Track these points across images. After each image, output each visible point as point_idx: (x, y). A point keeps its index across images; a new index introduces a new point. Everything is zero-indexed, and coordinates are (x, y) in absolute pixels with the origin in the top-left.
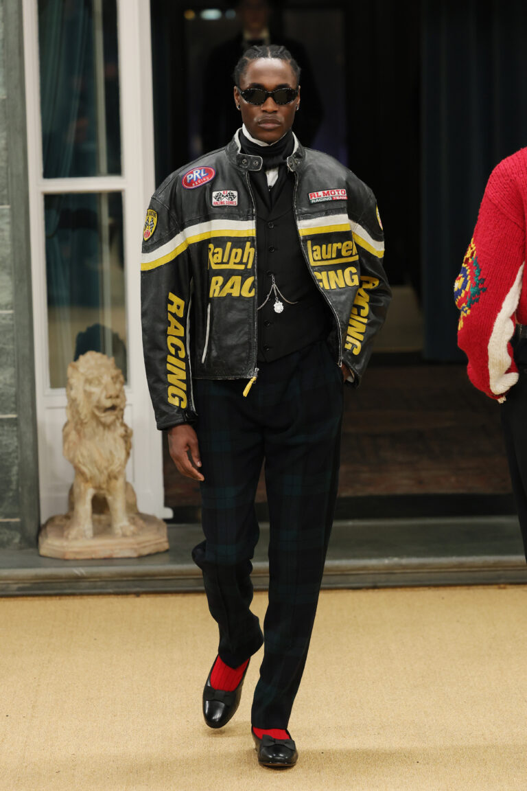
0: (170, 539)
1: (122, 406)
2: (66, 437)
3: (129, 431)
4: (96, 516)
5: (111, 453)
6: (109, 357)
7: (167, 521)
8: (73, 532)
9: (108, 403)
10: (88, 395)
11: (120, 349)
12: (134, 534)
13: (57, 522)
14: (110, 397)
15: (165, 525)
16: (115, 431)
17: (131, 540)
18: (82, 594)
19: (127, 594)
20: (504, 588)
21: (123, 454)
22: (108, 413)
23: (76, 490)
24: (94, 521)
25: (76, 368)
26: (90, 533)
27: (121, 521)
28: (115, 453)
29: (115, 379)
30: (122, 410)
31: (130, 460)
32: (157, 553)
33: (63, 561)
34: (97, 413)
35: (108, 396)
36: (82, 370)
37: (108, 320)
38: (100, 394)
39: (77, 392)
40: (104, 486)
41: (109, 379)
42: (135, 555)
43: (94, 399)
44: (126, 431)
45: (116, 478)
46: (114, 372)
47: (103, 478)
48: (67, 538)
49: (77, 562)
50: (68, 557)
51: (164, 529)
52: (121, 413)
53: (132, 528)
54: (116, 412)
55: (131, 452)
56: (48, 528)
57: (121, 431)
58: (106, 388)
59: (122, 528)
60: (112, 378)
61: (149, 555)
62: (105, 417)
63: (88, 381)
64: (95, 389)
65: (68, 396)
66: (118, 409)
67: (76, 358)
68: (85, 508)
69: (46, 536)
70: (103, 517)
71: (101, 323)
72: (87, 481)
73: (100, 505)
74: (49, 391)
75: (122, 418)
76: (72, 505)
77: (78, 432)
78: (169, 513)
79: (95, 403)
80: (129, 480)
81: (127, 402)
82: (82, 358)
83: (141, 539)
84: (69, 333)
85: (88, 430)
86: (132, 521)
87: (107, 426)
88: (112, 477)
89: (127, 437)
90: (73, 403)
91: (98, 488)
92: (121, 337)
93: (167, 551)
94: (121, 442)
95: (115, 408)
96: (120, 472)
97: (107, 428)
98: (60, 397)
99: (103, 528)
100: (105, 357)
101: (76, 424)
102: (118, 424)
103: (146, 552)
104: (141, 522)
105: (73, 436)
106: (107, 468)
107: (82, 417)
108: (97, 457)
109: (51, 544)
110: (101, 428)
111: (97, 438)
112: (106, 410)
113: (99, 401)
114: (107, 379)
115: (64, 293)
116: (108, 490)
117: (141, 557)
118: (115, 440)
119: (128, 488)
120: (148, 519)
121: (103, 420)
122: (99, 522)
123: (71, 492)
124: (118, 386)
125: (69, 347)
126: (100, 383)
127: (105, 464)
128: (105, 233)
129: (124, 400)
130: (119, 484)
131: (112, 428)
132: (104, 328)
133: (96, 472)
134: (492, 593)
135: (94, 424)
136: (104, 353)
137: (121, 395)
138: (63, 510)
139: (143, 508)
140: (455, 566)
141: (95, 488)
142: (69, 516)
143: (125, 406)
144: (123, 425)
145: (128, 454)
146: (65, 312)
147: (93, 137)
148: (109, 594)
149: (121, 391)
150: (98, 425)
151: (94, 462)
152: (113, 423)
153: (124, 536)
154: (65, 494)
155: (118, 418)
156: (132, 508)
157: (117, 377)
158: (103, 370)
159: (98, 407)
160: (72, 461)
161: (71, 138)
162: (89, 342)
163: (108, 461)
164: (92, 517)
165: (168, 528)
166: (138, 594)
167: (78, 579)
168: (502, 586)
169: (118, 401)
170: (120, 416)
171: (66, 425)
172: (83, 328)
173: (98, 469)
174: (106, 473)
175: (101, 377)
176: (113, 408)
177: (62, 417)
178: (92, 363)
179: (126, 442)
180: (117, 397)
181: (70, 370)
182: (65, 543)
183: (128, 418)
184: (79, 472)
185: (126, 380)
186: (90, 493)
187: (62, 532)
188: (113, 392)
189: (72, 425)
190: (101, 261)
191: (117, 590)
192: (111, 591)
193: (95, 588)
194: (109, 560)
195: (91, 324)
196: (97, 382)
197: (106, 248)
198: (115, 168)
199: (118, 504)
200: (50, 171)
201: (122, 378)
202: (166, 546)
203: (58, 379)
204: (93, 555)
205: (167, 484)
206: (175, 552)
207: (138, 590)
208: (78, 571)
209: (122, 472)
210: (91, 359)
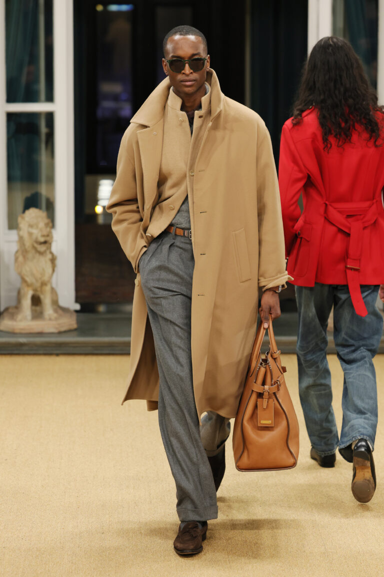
0: (78, 322)
1: (50, 242)
2: (16, 259)
3: (54, 257)
4: (34, 308)
5: (43, 270)
6: (43, 212)
7: (77, 311)
8: (20, 317)
9: (42, 240)
10: (30, 234)
11: (50, 207)
12: (56, 319)
13: (10, 310)
15: (75, 314)
16: (46, 256)
17: (55, 322)
18: (24, 354)
19: (51, 354)
21: (50, 270)
22: (42, 245)
23: (22, 292)
25: (23, 218)
26: (29, 317)
27: (49, 311)
28: (46, 270)
29: (47, 225)
30: (50, 244)
32: (70, 331)
33: (13, 334)
34: (36, 245)
36: (27, 219)
37: (43, 190)
38: (37, 234)
39: (24, 232)
40: (39, 289)
42: (56, 331)
43: (34, 237)
45: (46, 284)
46: (46, 221)
47: (38, 285)
48: (16, 320)
49: (22, 335)
50: (17, 331)
51: (74, 316)
53: (55, 315)
54: (47, 245)
55: (56, 269)
56: (5, 314)
57: (49, 256)
58: (41, 230)
59: (49, 315)
60: (45, 224)
61: (65, 332)
62: (40, 247)
63: (31, 226)
64: (35, 231)
65: (19, 235)
66: (48, 243)
67: (24, 212)
68: (27, 302)
69: (4, 319)
70: (38, 308)
72: (28, 285)
73: (36, 301)
74: (7, 231)
75: (51, 249)
76: (19, 300)
77: (24, 257)
78: (78, 307)
79: (34, 239)
80: (54, 286)
82: (27, 212)
83: (60, 321)
85: (30, 255)
86: (55, 311)
87: (41, 253)
88: (44, 284)
89: (53, 260)
90: (21, 239)
91: (35, 290)
92: (51, 200)
93: (76, 330)
94: (49, 264)
97: (41, 255)
98: (13, 235)
99: (38, 314)
100: (41, 211)
101: (23, 251)
102: (48, 252)
103: (63, 329)
104: (60, 312)
105: (21, 259)
106: (41, 278)
107: (27, 247)
108: (35, 271)
109: (6, 324)
110: (37, 255)
111: (35, 260)
112: (41, 243)
113: (37, 238)
114: (42, 225)
115: (17, 173)
116: (42, 291)
117: (60, 333)
118: (46, 262)
119: (53, 291)
120: (65, 310)
121: (39, 249)
122: (36, 311)
123: (19, 292)
124: (48, 229)
125: (19, 203)
126: (37, 227)
127: (39, 276)
128: (43, 137)
129: (52, 237)
130: (48, 288)
131: (44, 254)
132: (41, 195)
133: (34, 281)
135: (33, 251)
138: (13, 303)
139: (62, 303)
141: (33, 290)
142: (18, 307)
143: (52, 241)
144: (51, 253)
145: (54, 270)
146: (18, 185)
148: (40, 354)
150: (36, 252)
151: (33, 275)
152: (45, 252)
153: (50, 319)
154: (15, 294)
155: (47, 249)
156: (55, 303)
158: (40, 219)
159: (36, 242)
160: (20, 274)
161: (24, 80)
162: (32, 202)
163: (42, 274)
164: (31, 308)
165: (77, 316)
166: (57, 355)
167: (22, 345)
169: (48, 239)
170: (49, 248)
171: (17, 252)
172: (28, 194)
173: (36, 279)
174: (40, 281)
175: (38, 223)
176: (45, 242)
177: (14, 247)
178: (33, 215)
179: (52, 263)
180: (48, 236)
181: (20, 219)
182: (14, 323)
183: (55, 248)
184: (24, 280)
185: (53, 226)
186: (30, 293)
187: (13, 316)
188: (45, 233)
189: (20, 252)
191: (45, 352)
192: (41, 352)
193: (32, 351)
194: (40, 334)
195: (33, 192)
196: (35, 227)
197: (43, 146)
198: (50, 98)
199: (47, 300)
200: (11, 98)
201: (51, 225)
202: (75, 326)
203: (12, 224)
204: (32, 331)
205: (77, 289)
206: (81, 330)
207: (58, 352)
208: (22, 340)
209: (49, 281)
210: (32, 212)
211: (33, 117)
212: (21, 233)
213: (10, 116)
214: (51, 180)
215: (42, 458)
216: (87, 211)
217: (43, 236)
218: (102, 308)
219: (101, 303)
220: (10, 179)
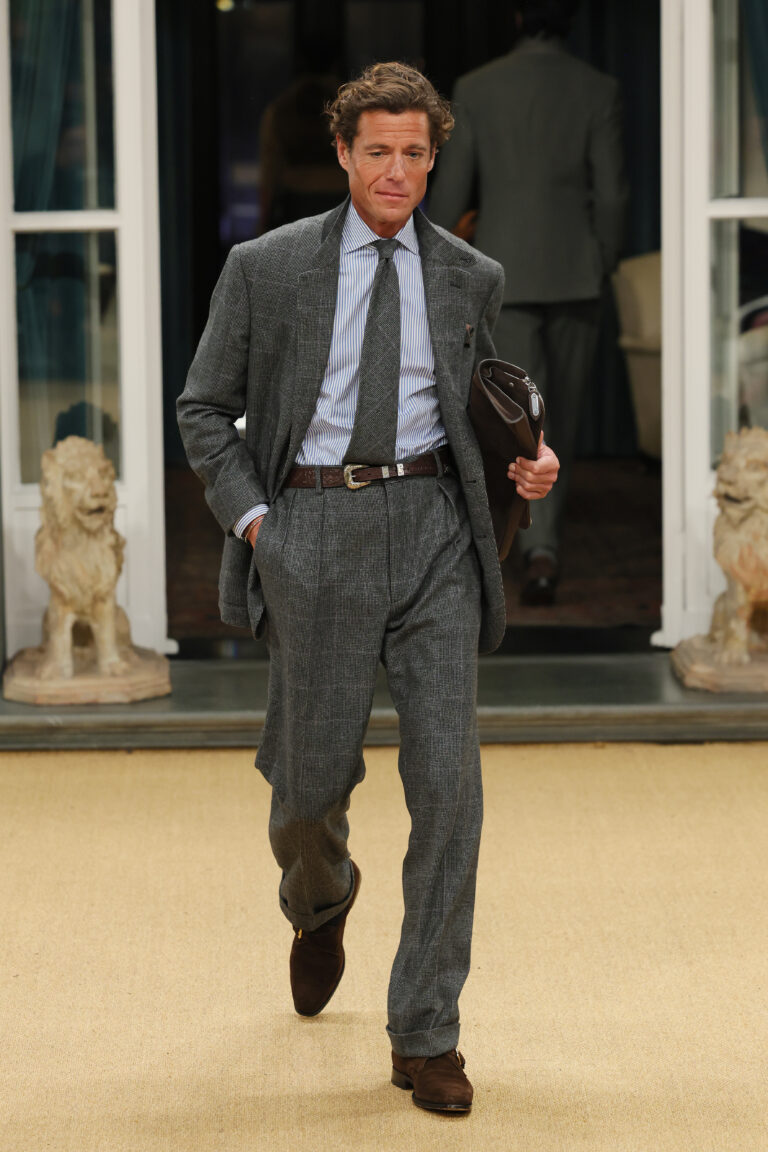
0: (173, 680)
1: (111, 507)
2: (39, 547)
3: (120, 540)
4: (78, 650)
5: (97, 568)
6: (96, 445)
7: (170, 657)
8: (48, 670)
9: (94, 504)
10: (68, 492)
11: (111, 434)
12: (126, 673)
13: (28, 656)
15: (167, 663)
16: (102, 539)
17: (122, 681)
18: (57, 750)
19: (115, 749)
20: (603, 747)
21: (112, 569)
22: (94, 516)
23: (53, 616)
24: (75, 657)
25: (52, 458)
26: (69, 671)
27: (110, 655)
28: (102, 568)
29: (103, 472)
30: (112, 513)
31: (123, 578)
32: (155, 699)
33: (34, 706)
34: (80, 516)
35: (94, 494)
36: (60, 460)
37: (96, 397)
38: (83, 491)
39: (55, 489)
40: (88, 610)
41: (96, 472)
42: (125, 699)
43: (76, 498)
44: (117, 540)
45: (103, 600)
46: (102, 463)
47: (87, 600)
48: (39, 677)
49: (52, 708)
50: (41, 701)
51: (166, 666)
52: (110, 516)
53: (124, 665)
54: (104, 515)
55: (124, 566)
56: (17, 665)
57: (110, 539)
58: (91, 484)
59: (111, 665)
60: (100, 471)
61: (145, 701)
62: (90, 521)
63: (69, 475)
64: (78, 486)
65: (43, 494)
66: (106, 511)
67: (54, 445)
68: (63, 639)
69: (13, 674)
70: (87, 651)
71: (87, 399)
72: (66, 602)
73: (83, 635)
74: (19, 486)
75: (112, 522)
76: (46, 635)
77: (56, 541)
78: (173, 647)
79: (76, 503)
80: (121, 602)
82: (62, 446)
83: (135, 679)
84: (47, 414)
85: (68, 538)
86: (124, 657)
87: (92, 534)
88: (98, 599)
89: (118, 547)
90: (48, 503)
91: (81, 613)
92: (114, 418)
93: (168, 696)
94: (110, 556)
95: (103, 511)
96: (108, 593)
97: (91, 536)
98: (32, 495)
99: (86, 665)
100: (92, 444)
101: (53, 531)
102: (107, 530)
103: (140, 695)
104: (135, 658)
105: (48, 545)
106: (91, 587)
107: (61, 520)
108: (78, 572)
109: (18, 685)
110: (84, 536)
111: (80, 549)
112: (92, 512)
113: (82, 501)
114: (92, 472)
115: (41, 361)
116: (94, 616)
117: (134, 704)
118: (102, 551)
119: (119, 613)
120: (145, 654)
121: (87, 525)
122: (82, 657)
123: (46, 618)
124: (107, 482)
125: (46, 426)
126: (83, 478)
127: (89, 582)
128: (95, 286)
129: (115, 499)
130: (107, 608)
131: (99, 535)
132: (91, 407)
133: (77, 592)
134: (586, 753)
135: (75, 530)
137: (111, 494)
138: (36, 641)
139: (140, 639)
140: (538, 718)
141: (77, 613)
142: (43, 650)
143: (115, 508)
144: (114, 532)
145: (119, 570)
146: (42, 388)
148: (92, 750)
149: (111, 488)
150: (80, 532)
151: (75, 579)
152: (100, 530)
153: (113, 675)
154: (38, 621)
155: (106, 523)
156: (124, 639)
157: (106, 470)
158: (88, 460)
159: (80, 509)
160: (47, 578)
162: (72, 424)
163: (93, 578)
164: (72, 651)
165: (172, 667)
166: (130, 750)
167: (52, 730)
168: (600, 744)
169: (105, 502)
170: (109, 521)
171: (40, 531)
172: (64, 407)
173: (81, 588)
174: (90, 593)
175: (85, 469)
176: (100, 510)
177: (35, 521)
178: (75, 451)
179: (117, 554)
180: (106, 495)
181: (45, 461)
182: (37, 684)
183: (121, 522)
184: (56, 592)
185: (118, 474)
186: (70, 619)
187: (33, 669)
188: (100, 489)
189: (46, 532)
191: (101, 745)
192: (95, 745)
193: (75, 742)
194: (93, 706)
195: (75, 401)
196: (79, 476)
198: (108, 200)
199: (105, 634)
200: (23, 202)
201: (112, 471)
202: (167, 689)
203: (31, 472)
204: (73, 700)
205: (172, 609)
206: (180, 696)
207: (130, 744)
208: (53, 720)
209: (111, 592)
210: (73, 445)
211: (72, 240)
212: (49, 490)
213: (23, 240)
214: (112, 375)
215: (93, 972)
217: (96, 496)
220: (25, 373)
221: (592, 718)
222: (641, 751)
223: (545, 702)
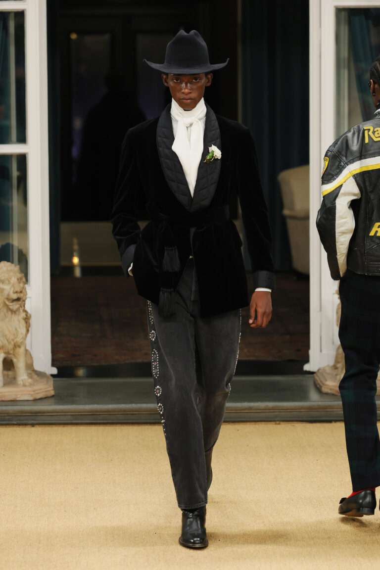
0: (55, 388)
1: (24, 299)
3: (28, 315)
4: (6, 372)
5: (16, 329)
6: (15, 266)
7: (53, 376)
9: (15, 296)
10: (2, 290)
11: (23, 261)
14: (16, 292)
15: (52, 378)
16: (19, 315)
17: (29, 389)
19: (26, 425)
20: (279, 424)
21: (24, 331)
22: (15, 303)
24: (4, 375)
26: (1, 383)
27: (22, 375)
28: (19, 330)
29: (19, 280)
30: (24, 301)
31: (29, 335)
32: (46, 398)
34: (7, 303)
35: (15, 291)
37: (15, 240)
38: (9, 290)
40: (12, 352)
41: (16, 279)
42: (31, 399)
43: (6, 293)
44: (27, 315)
45: (19, 347)
46: (19, 275)
47: (11, 347)
51: (51, 382)
52: (23, 303)
53: (30, 380)
54: (20, 302)
55: (30, 329)
57: (23, 315)
58: (13, 286)
59: (23, 381)
60: (18, 279)
61: (41, 399)
62: (13, 305)
63: (2, 281)
64: (6, 287)
66: (22, 300)
70: (10, 373)
71: (11, 242)
73: (8, 365)
75: (24, 306)
78: (55, 371)
79: (6, 296)
80: (28, 348)
81: (28, 296)
83: (35, 388)
85: (1, 314)
86: (30, 376)
87: (13, 312)
88: (16, 346)
89: (27, 319)
91: (8, 353)
92: (24, 252)
93: (53, 396)
94: (23, 322)
95: (19, 300)
96: (21, 343)
97: (13, 313)
99: (10, 381)
100: (13, 265)
102: (21, 310)
103: (39, 396)
104: (35, 377)
106: (13, 340)
108: (7, 332)
110: (10, 313)
111: (7, 319)
112: (13, 301)
113: (8, 295)
114: (14, 280)
116: (14, 355)
117: (35, 400)
118: (19, 321)
119: (27, 353)
120: (40, 374)
121: (11, 307)
122: (8, 375)
124: (21, 285)
126: (9, 283)
127: (12, 337)
128: (15, 181)
129: (26, 294)
130: (21, 351)
131: (17, 313)
132: (12, 245)
133: (6, 342)
134: (271, 427)
135: (5, 310)
136: (12, 263)
137: (24, 291)
139: (37, 367)
140: (246, 409)
141: (5, 353)
143: (26, 299)
144: (25, 311)
145: (28, 331)
147: (7, 117)
148: (14, 425)
149: (24, 288)
150: (7, 312)
151: (4, 335)
152: (18, 309)
153: (24, 385)
155: (21, 306)
156: (30, 367)
157: (21, 279)
158: (12, 274)
159: (8, 299)
162: (2, 255)
163: (14, 335)
164: (3, 373)
165: (54, 381)
166: (33, 425)
168: (277, 422)
169: (21, 295)
170: (23, 306)
173: (7, 340)
174: (12, 342)
175: (10, 278)
176: (18, 299)
178: (5, 269)
179: (26, 322)
180: (21, 292)
186: (2, 357)
188: (18, 289)
190: (12, 200)
191: (19, 422)
192: (15, 422)
193: (4, 421)
194: (14, 402)
195: (4, 243)
196: (7, 282)
197: (15, 192)
198: (22, 138)
199: (20, 364)
201: (24, 280)
202: (53, 393)
204: (4, 399)
205: (54, 351)
206: (59, 397)
207: (33, 422)
209: (23, 343)
210: (4, 266)
211: (4, 159)
214: (24, 228)
216: (63, 263)
218: (81, 372)
219: (80, 366)
221: (273, 409)
222: (300, 427)
223: (249, 401)
